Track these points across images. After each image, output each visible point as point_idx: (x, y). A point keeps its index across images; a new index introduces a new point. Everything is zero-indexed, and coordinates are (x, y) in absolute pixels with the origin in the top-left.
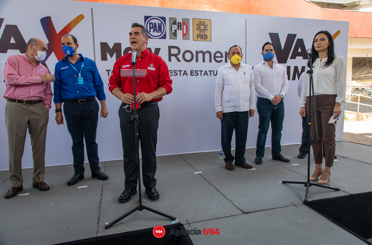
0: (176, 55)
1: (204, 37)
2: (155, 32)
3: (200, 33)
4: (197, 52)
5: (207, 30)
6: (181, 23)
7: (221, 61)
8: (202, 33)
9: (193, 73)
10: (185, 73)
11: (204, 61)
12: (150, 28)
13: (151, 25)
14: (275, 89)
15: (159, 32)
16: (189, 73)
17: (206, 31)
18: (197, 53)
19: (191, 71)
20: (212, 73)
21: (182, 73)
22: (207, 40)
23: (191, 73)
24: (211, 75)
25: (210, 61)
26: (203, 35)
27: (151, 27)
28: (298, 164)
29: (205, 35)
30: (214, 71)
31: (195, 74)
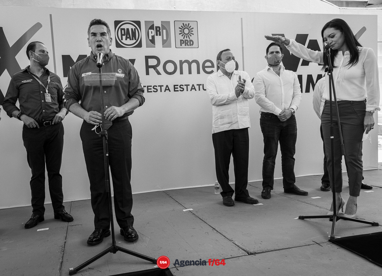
0: (154, 67)
1: (189, 43)
2: (129, 39)
3: (184, 38)
4: (181, 61)
5: (193, 34)
6: (159, 27)
7: (212, 72)
8: (187, 38)
9: (177, 88)
10: (167, 88)
11: (190, 73)
12: (122, 35)
13: (123, 31)
14: (283, 101)
15: (133, 39)
16: (172, 88)
17: (191, 36)
18: (181, 63)
19: (174, 86)
20: (201, 87)
21: (163, 88)
22: (193, 46)
23: (175, 88)
24: (199, 90)
25: (198, 72)
26: (187, 40)
27: (123, 33)
28: (319, 197)
29: (191, 41)
30: (203, 85)
31: (179, 89)
